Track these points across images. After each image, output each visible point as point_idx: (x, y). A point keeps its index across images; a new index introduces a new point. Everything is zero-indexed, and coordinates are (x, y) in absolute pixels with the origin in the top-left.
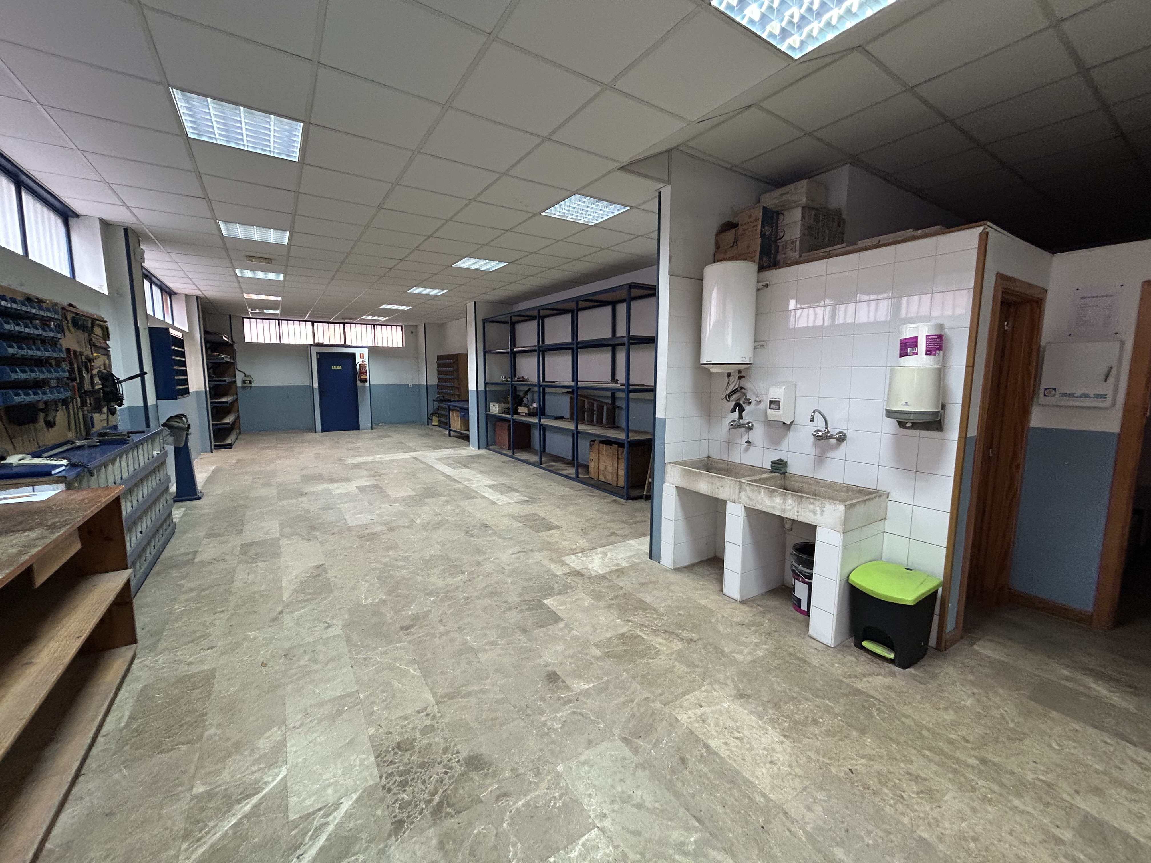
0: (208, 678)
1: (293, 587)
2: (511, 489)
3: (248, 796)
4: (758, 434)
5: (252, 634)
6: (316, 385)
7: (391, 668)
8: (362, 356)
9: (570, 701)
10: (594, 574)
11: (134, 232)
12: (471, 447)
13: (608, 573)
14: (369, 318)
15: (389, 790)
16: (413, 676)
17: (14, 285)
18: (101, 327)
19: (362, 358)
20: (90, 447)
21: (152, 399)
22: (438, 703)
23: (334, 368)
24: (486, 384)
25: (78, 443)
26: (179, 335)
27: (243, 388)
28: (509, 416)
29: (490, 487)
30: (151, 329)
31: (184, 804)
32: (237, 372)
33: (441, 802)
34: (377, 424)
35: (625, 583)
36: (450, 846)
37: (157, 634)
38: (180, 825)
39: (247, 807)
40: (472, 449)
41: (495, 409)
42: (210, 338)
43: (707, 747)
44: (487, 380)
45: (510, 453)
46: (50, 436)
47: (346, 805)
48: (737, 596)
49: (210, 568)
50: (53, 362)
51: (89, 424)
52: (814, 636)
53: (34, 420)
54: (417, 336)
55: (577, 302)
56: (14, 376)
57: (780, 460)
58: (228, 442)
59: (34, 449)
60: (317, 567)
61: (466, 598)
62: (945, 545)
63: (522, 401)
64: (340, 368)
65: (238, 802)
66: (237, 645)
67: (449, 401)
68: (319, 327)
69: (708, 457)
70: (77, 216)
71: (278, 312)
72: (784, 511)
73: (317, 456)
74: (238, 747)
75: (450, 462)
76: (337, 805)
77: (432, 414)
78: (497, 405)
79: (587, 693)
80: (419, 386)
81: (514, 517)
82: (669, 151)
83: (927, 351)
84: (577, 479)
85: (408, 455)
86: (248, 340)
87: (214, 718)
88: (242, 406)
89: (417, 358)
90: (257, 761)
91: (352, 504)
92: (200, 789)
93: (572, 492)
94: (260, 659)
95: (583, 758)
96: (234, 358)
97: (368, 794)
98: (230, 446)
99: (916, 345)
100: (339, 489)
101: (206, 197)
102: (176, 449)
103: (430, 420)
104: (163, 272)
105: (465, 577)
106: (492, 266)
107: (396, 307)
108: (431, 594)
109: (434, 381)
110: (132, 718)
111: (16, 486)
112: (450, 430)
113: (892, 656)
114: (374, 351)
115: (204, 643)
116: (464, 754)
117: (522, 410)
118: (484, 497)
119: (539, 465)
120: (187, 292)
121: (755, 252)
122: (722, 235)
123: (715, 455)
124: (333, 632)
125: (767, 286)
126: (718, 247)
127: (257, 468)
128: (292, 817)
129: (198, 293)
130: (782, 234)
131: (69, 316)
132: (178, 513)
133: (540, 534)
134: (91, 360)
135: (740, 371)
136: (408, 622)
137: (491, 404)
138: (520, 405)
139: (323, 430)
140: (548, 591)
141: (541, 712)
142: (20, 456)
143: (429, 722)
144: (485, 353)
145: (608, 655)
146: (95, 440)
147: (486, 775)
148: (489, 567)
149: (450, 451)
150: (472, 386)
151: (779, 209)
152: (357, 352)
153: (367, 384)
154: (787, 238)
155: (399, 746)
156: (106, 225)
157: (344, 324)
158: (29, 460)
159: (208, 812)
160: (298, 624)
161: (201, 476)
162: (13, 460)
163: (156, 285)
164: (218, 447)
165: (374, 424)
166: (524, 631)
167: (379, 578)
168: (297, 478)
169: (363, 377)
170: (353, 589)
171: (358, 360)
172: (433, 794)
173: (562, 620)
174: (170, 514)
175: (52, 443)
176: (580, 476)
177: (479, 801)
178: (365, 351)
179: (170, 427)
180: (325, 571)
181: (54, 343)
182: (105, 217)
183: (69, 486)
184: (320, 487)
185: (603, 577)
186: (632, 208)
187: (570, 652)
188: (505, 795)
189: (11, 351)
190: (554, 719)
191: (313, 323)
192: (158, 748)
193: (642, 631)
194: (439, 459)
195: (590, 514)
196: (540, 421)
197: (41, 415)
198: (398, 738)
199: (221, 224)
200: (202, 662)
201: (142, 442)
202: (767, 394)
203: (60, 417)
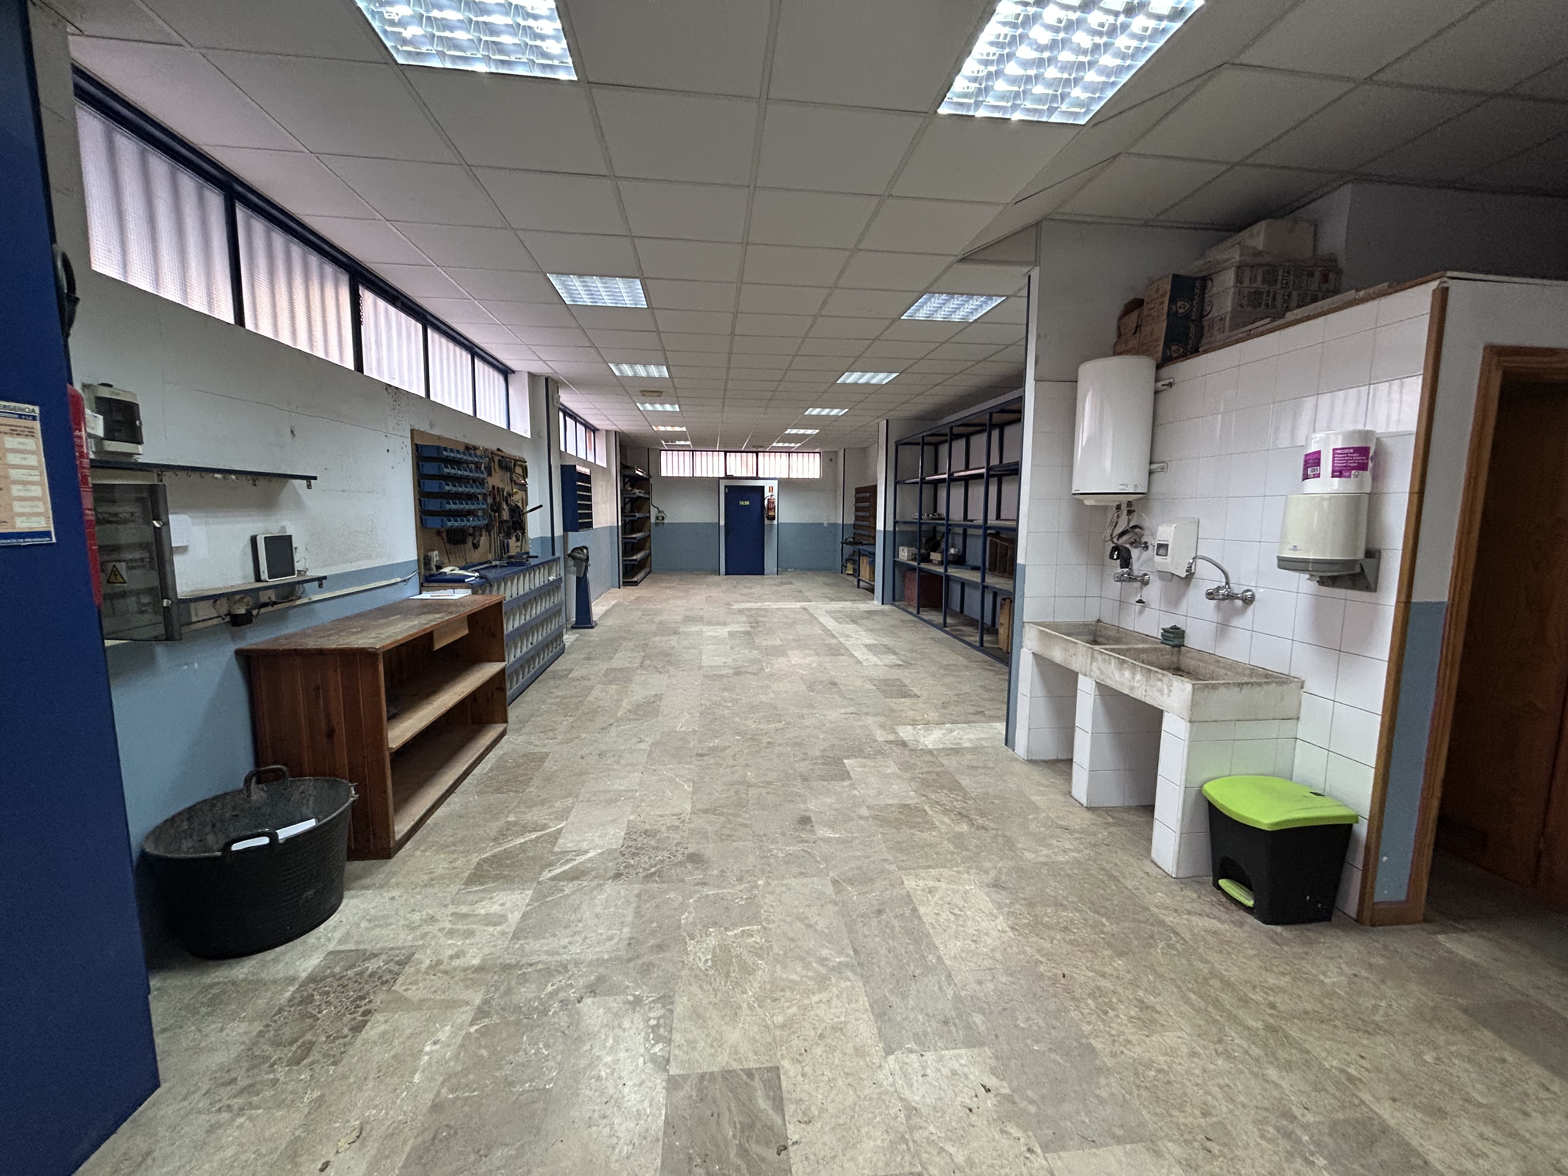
0: (543, 757)
1: (629, 707)
2: (889, 650)
3: (535, 830)
4: (1153, 592)
5: (583, 735)
6: (722, 523)
7: (671, 781)
8: (771, 489)
9: (807, 842)
10: (920, 747)
11: (553, 380)
12: (875, 602)
13: (938, 750)
14: (780, 445)
15: (624, 855)
16: (684, 791)
17: (460, 438)
18: (521, 466)
19: (772, 490)
20: (502, 567)
21: (559, 531)
22: (692, 813)
23: (742, 503)
24: (895, 523)
25: (494, 563)
26: (586, 471)
27: (657, 524)
28: (915, 564)
29: (867, 646)
30: (563, 467)
31: (501, 823)
32: (652, 508)
33: (655, 873)
34: (786, 570)
35: (951, 763)
36: (645, 898)
37: (523, 722)
38: (493, 834)
39: (534, 836)
40: (876, 604)
41: (904, 554)
42: (627, 472)
43: (914, 910)
44: (897, 519)
45: (915, 612)
46: (475, 556)
47: (592, 854)
48: (1084, 801)
49: (576, 683)
50: (480, 497)
51: (505, 548)
52: (1156, 859)
53: (464, 541)
54: (837, 463)
55: (991, 414)
56: (448, 507)
57: (1175, 628)
58: (635, 579)
59: (463, 564)
60: (656, 695)
61: (769, 743)
62: (1373, 764)
63: (939, 545)
64: (747, 503)
65: (530, 832)
66: (572, 740)
67: (861, 544)
68: (731, 457)
69: (1099, 621)
70: (513, 372)
71: (688, 443)
72: (1132, 688)
73: (708, 600)
74: (543, 802)
75: (840, 615)
76: (586, 852)
77: (847, 560)
78: (906, 549)
79: (828, 840)
80: (835, 525)
81: (871, 680)
82: (1037, 224)
83: (1333, 471)
84: (981, 648)
85: (799, 605)
86: (664, 474)
87: (536, 782)
88: (655, 545)
89: (836, 491)
90: (551, 814)
91: (715, 647)
92: (511, 818)
93: (965, 662)
94: (580, 753)
95: (785, 881)
96: (648, 492)
97: (610, 852)
98: (636, 584)
99: (1318, 464)
100: (709, 631)
101: (593, 346)
102: (578, 578)
103: (844, 567)
104: (587, 412)
105: (779, 725)
106: (881, 378)
107: (802, 431)
108: (739, 734)
109: (850, 520)
110: (491, 770)
111: (445, 588)
112: (859, 581)
113: (1250, 903)
114: (787, 485)
115: (551, 734)
116: (691, 850)
117: (935, 556)
118: (853, 656)
119: (943, 627)
120: (608, 428)
121: (1157, 340)
122: (1125, 319)
123: (1106, 619)
124: (643, 746)
125: (1170, 385)
126: (1120, 335)
127: (651, 606)
128: (556, 849)
129: (614, 428)
130: (1209, 309)
131: (496, 459)
132: (569, 638)
133: (888, 700)
134: (510, 495)
135: (1129, 504)
136: (705, 751)
137: (901, 548)
138: (935, 551)
139: (726, 574)
140: (856, 751)
141: (774, 841)
142: (451, 568)
143: (677, 823)
144: (896, 483)
145: (875, 817)
146: (504, 563)
147: (697, 869)
148: (808, 722)
149: (848, 604)
150: (880, 526)
151: (1204, 274)
152: (766, 484)
153: (775, 522)
154: (1214, 313)
155: (646, 832)
156: (532, 377)
157: (757, 453)
158: (458, 571)
159: (510, 832)
160: (618, 736)
161: (597, 609)
162: (447, 570)
163: (581, 423)
164: (626, 584)
165: (781, 569)
166: (805, 779)
167: (701, 713)
168: (679, 618)
169: (771, 513)
170: (675, 717)
171: (767, 494)
172: (651, 867)
173: (850, 778)
174: (561, 635)
175: (476, 562)
176: (986, 645)
177: (683, 881)
178: (775, 484)
179: (574, 558)
180: (661, 700)
181: (482, 483)
182: (533, 371)
183: (475, 593)
184: (695, 628)
185: (930, 752)
186: (1008, 297)
187: (838, 806)
188: (705, 884)
189: (447, 488)
190: (781, 850)
191: (726, 452)
192: (498, 790)
193: (931, 808)
194: (828, 612)
195: (966, 688)
196: (946, 570)
197: (471, 538)
198: (648, 827)
199: (612, 366)
200: (545, 746)
201: (538, 566)
202: (1153, 535)
203: (484, 540)
